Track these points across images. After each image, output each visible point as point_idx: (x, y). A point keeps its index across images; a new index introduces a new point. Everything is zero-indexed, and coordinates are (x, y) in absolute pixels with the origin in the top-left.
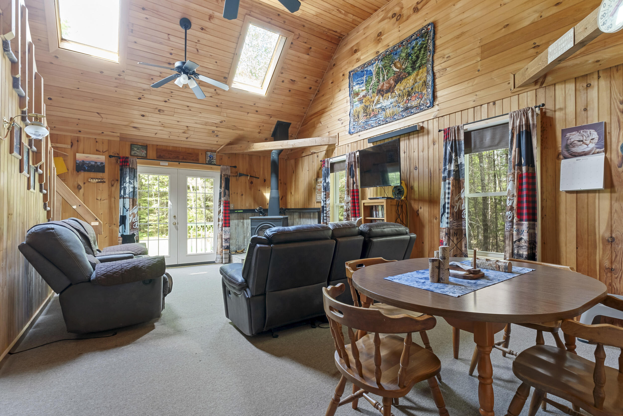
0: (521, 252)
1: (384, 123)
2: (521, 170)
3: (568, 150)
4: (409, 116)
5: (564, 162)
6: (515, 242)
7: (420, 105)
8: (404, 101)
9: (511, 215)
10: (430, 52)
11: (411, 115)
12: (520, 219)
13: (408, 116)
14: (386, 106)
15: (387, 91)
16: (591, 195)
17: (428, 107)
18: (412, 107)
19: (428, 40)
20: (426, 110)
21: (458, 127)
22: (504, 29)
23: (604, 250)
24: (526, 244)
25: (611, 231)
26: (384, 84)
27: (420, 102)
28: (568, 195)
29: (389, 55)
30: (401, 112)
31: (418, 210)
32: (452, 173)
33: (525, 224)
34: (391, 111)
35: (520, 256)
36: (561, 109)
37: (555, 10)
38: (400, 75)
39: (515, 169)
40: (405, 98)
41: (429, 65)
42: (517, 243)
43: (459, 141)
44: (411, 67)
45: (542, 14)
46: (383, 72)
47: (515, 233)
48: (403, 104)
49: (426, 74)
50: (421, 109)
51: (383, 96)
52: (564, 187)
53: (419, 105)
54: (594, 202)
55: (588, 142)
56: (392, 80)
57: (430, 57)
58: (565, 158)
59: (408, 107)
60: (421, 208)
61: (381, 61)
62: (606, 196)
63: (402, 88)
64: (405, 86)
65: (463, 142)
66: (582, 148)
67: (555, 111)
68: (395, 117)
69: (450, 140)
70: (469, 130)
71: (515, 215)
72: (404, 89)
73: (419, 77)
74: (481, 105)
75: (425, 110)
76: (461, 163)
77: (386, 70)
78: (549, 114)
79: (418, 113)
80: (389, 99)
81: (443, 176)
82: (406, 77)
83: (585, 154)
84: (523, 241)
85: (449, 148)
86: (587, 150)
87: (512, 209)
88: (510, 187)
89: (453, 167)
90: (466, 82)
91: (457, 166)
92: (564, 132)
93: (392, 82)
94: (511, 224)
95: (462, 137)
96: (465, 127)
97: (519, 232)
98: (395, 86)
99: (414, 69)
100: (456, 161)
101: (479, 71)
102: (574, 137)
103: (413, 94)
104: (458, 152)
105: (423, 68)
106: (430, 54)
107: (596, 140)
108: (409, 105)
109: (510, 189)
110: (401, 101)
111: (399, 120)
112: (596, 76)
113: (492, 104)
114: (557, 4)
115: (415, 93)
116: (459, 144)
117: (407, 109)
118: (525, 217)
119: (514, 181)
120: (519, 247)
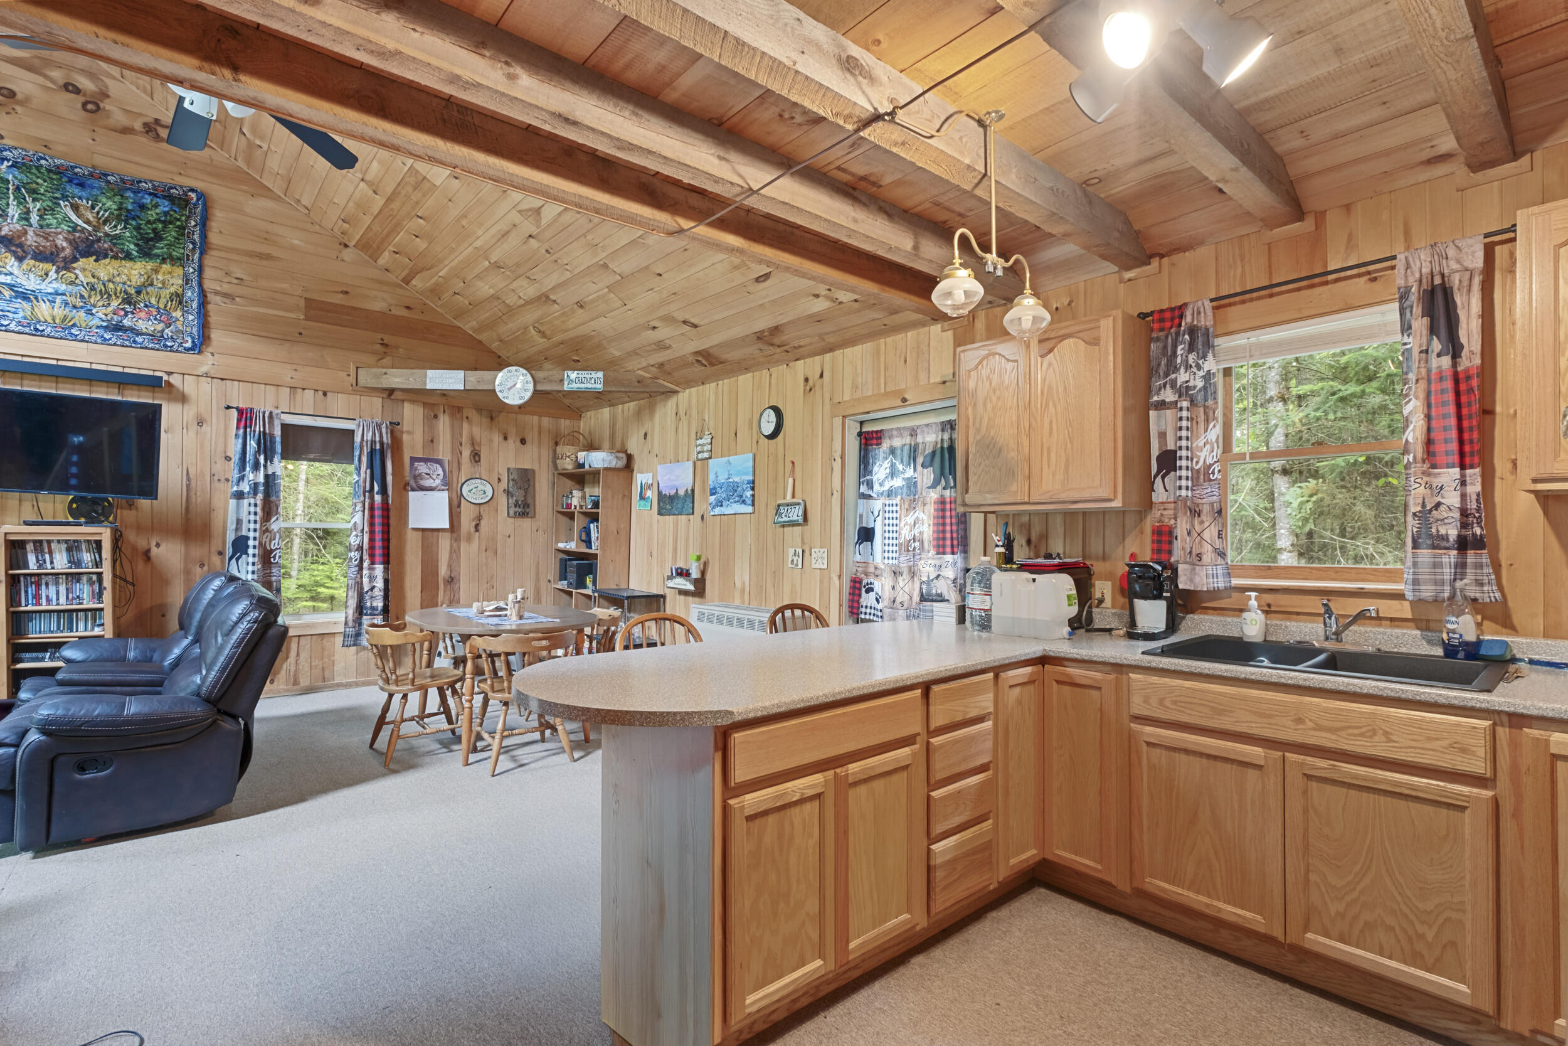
0: (375, 604)
1: (27, 330)
2: (372, 498)
3: (416, 482)
4: (127, 346)
5: (412, 495)
6: (367, 592)
7: (162, 336)
8: (110, 309)
9: (358, 556)
10: (194, 243)
11: (131, 347)
12: (373, 563)
13: (123, 346)
14: (34, 291)
15: (41, 256)
16: (435, 534)
17: (187, 350)
18: (139, 333)
19: (188, 218)
20: (181, 352)
21: (271, 413)
22: (341, 295)
23: (445, 591)
24: (382, 594)
25: (451, 571)
26: (26, 233)
27: (163, 331)
28: (414, 532)
29: (49, 171)
30: (98, 327)
31: (149, 550)
32: (261, 488)
33: (379, 569)
34: (59, 312)
35: (373, 608)
36: (409, 433)
37: (404, 313)
38: (93, 242)
39: (365, 496)
40: (115, 303)
41: (191, 270)
42: (370, 593)
43: (272, 437)
44: (136, 245)
45: (392, 308)
46: (24, 199)
47: (365, 580)
48: (104, 311)
49: (180, 282)
50: (166, 346)
51: (20, 259)
52: (412, 524)
53: (159, 335)
54: (438, 543)
55: (434, 477)
56: (61, 237)
57: (193, 255)
58: (413, 490)
59: (123, 326)
60: (158, 545)
61: (12, 166)
62: (448, 535)
63: (104, 276)
64: (114, 277)
65: (278, 439)
66: (428, 483)
67: (403, 432)
68: (73, 331)
69: (254, 431)
70: (286, 422)
71: (366, 557)
72: (109, 281)
73: (160, 277)
74: (304, 389)
75: (177, 351)
76: (274, 473)
77: (34, 200)
78: (398, 434)
79: (158, 350)
80: (49, 280)
81: (235, 488)
82: (115, 257)
83: (431, 489)
84: (376, 590)
85: (252, 444)
86: (434, 485)
87: (360, 548)
88: (358, 518)
89: (261, 479)
90: (278, 342)
91: (267, 476)
92: (413, 460)
93: (65, 244)
94: (357, 569)
95: (277, 432)
96: (283, 416)
97: (372, 579)
98: (75, 260)
99: (146, 253)
100: (265, 466)
101: (300, 334)
102: (422, 468)
103: (142, 305)
104: (269, 453)
105: (173, 265)
106: (194, 249)
107: (441, 477)
108: (127, 322)
109: (358, 522)
110: (100, 303)
111: (87, 342)
112: (442, 410)
113: (321, 393)
114: (408, 308)
115: (146, 306)
116: (271, 441)
117: (118, 328)
118: (378, 558)
119: (364, 511)
120: (372, 597)
